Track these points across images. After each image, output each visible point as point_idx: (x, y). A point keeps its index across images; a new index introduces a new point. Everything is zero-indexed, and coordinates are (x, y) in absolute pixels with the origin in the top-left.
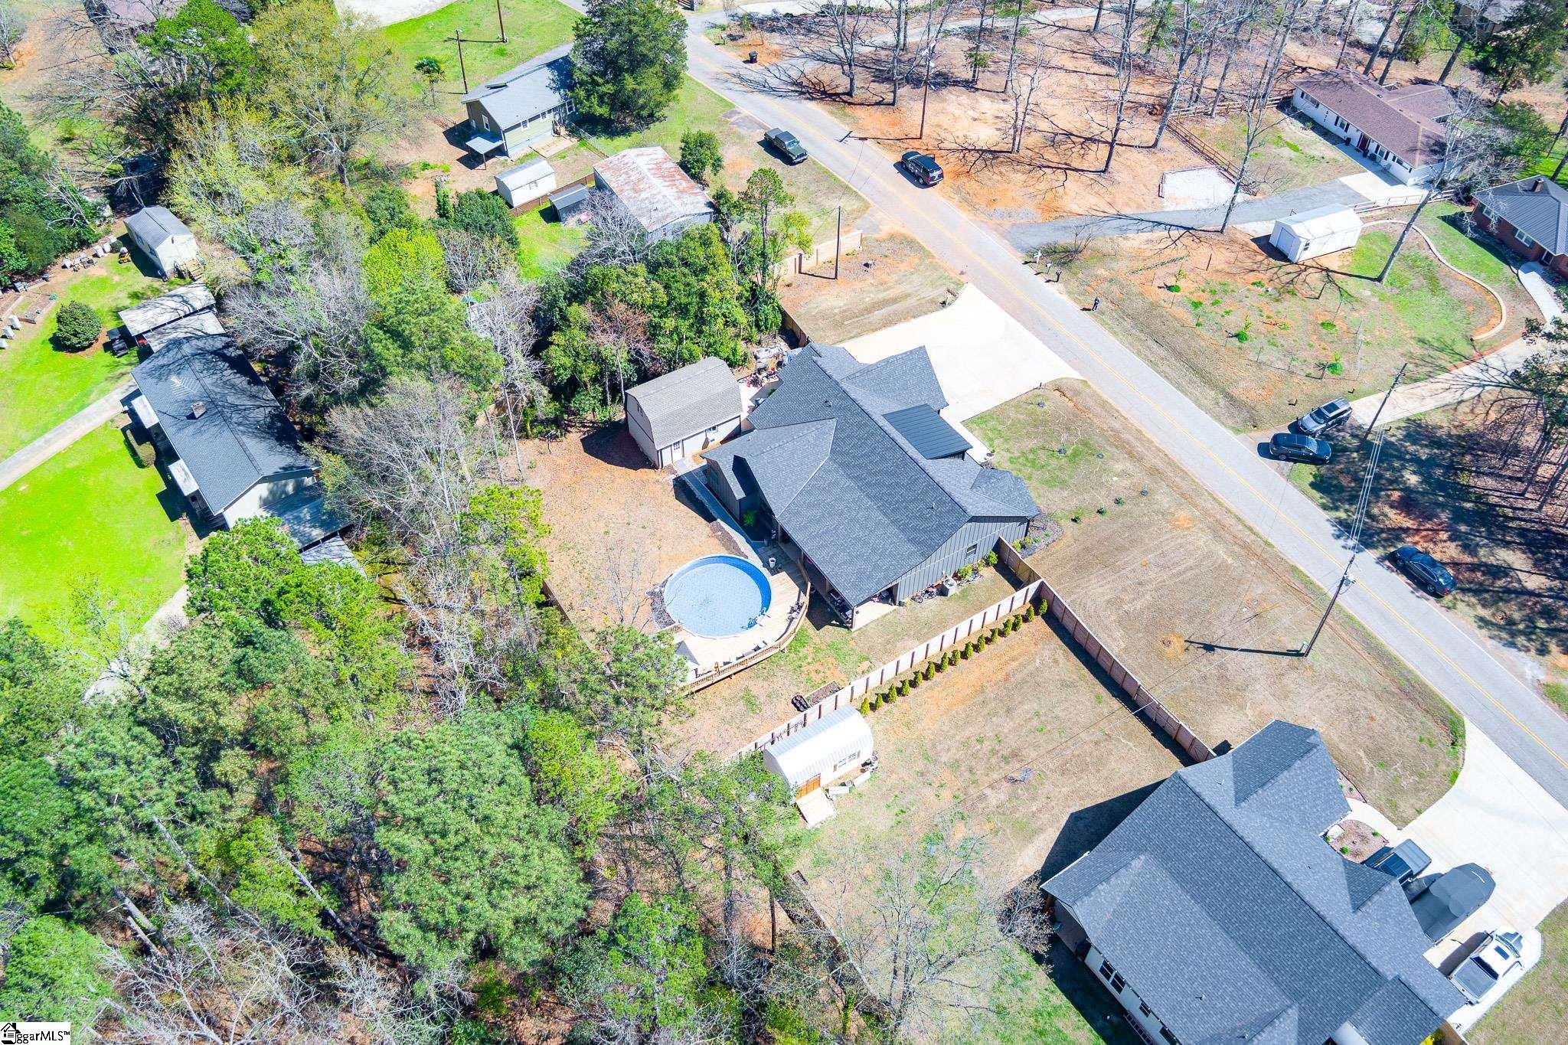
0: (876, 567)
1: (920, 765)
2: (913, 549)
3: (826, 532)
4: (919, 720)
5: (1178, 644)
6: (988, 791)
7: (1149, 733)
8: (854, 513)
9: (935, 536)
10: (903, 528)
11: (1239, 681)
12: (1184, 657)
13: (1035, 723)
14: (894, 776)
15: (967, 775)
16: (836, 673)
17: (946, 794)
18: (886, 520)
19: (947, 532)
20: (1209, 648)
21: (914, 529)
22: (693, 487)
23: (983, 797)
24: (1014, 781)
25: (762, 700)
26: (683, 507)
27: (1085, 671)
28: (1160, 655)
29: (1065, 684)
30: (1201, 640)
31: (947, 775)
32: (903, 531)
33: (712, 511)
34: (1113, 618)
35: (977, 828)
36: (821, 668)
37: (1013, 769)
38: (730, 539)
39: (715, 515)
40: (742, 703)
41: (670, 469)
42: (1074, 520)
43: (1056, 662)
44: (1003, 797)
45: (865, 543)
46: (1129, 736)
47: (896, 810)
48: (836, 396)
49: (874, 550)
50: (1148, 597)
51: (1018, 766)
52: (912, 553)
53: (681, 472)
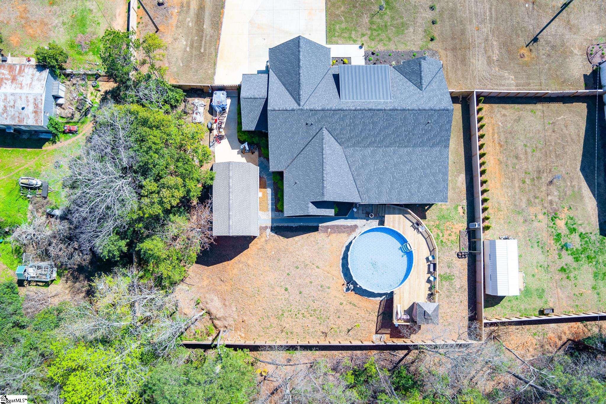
0: (434, 175)
1: (520, 219)
2: (438, 149)
3: (392, 184)
4: (499, 203)
5: (525, 51)
6: (550, 198)
7: (561, 104)
8: (392, 161)
9: (443, 133)
10: (423, 144)
11: (559, 42)
12: (533, 55)
13: (529, 150)
14: (520, 234)
15: (537, 201)
16: (456, 226)
17: (541, 217)
18: (410, 149)
19: (447, 127)
20: (535, 40)
21: (429, 140)
22: (286, 225)
23: (551, 203)
24: (551, 182)
25: (448, 271)
26: (297, 238)
27: (516, 106)
28: (527, 64)
29: (518, 120)
30: (530, 40)
31: (532, 210)
32: (423, 146)
33: (311, 224)
34: (497, 69)
35: (564, 215)
36: (449, 232)
37: (546, 178)
38: (337, 227)
39: (315, 224)
40: (444, 283)
41: (263, 229)
42: (432, 40)
43: (504, 115)
44: (556, 193)
45: (416, 169)
46: (558, 113)
47: (536, 245)
48: (309, 117)
49: (423, 168)
50: (495, 43)
51: (545, 174)
52: (440, 151)
53: (269, 224)
